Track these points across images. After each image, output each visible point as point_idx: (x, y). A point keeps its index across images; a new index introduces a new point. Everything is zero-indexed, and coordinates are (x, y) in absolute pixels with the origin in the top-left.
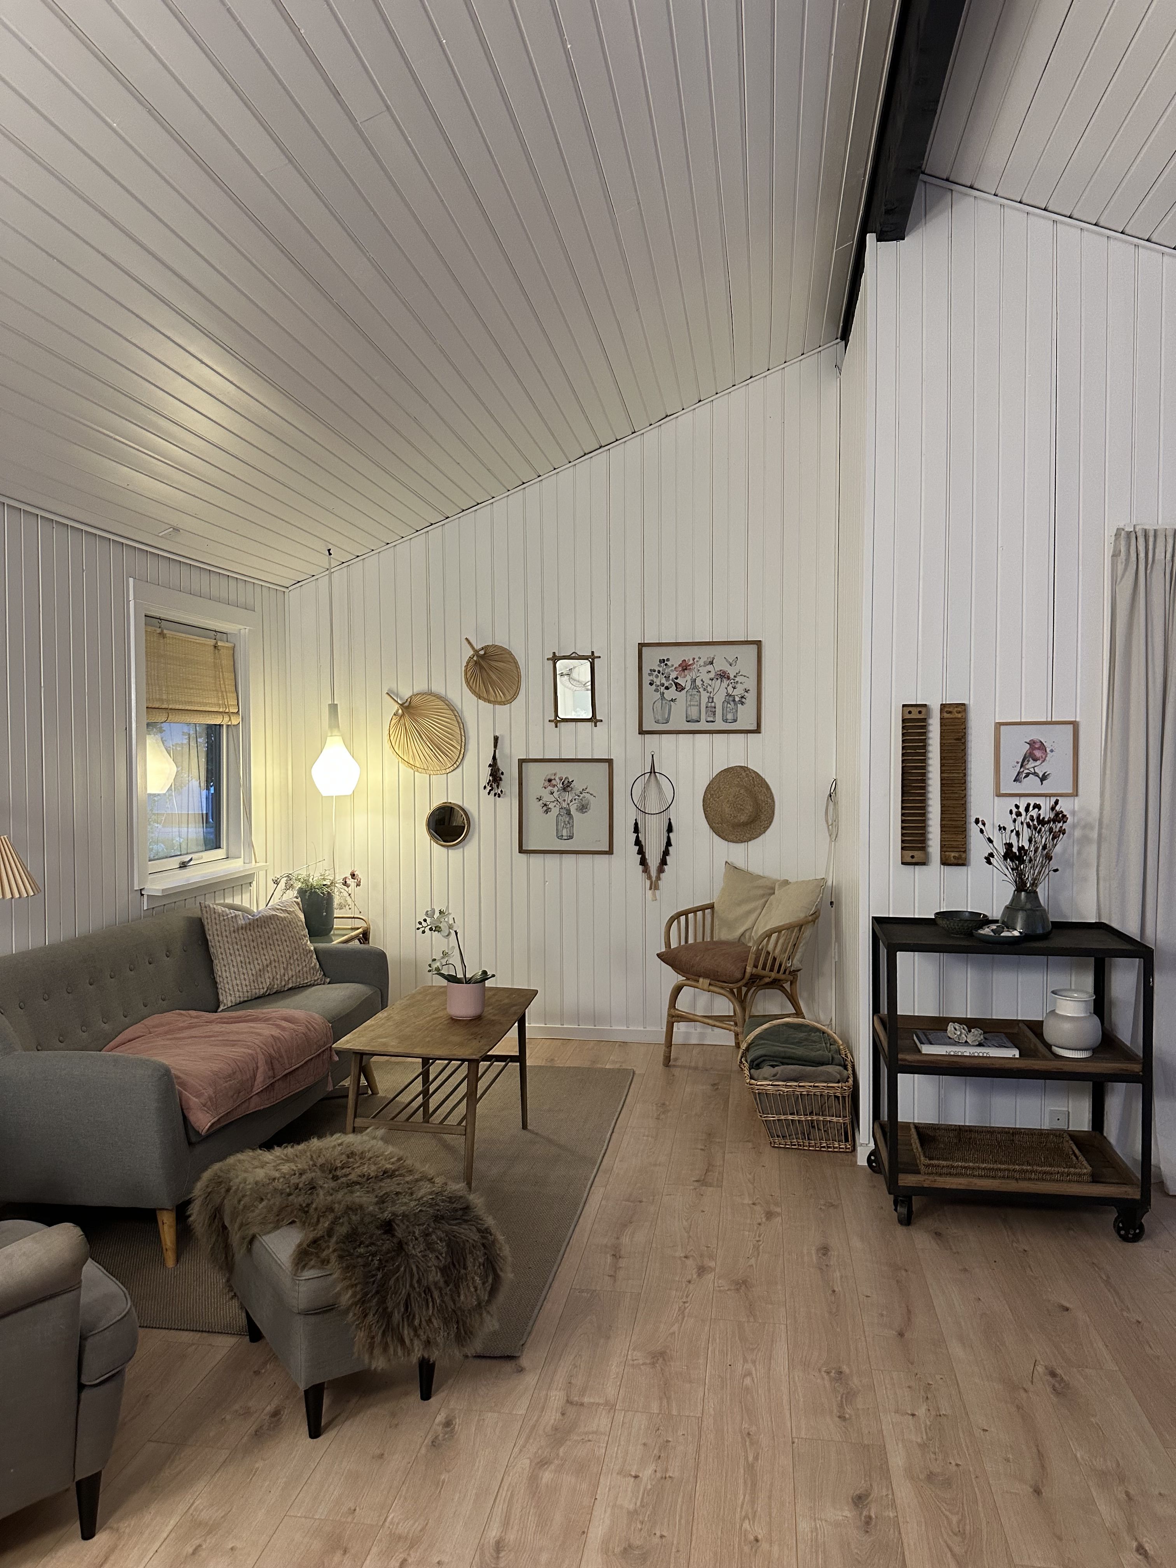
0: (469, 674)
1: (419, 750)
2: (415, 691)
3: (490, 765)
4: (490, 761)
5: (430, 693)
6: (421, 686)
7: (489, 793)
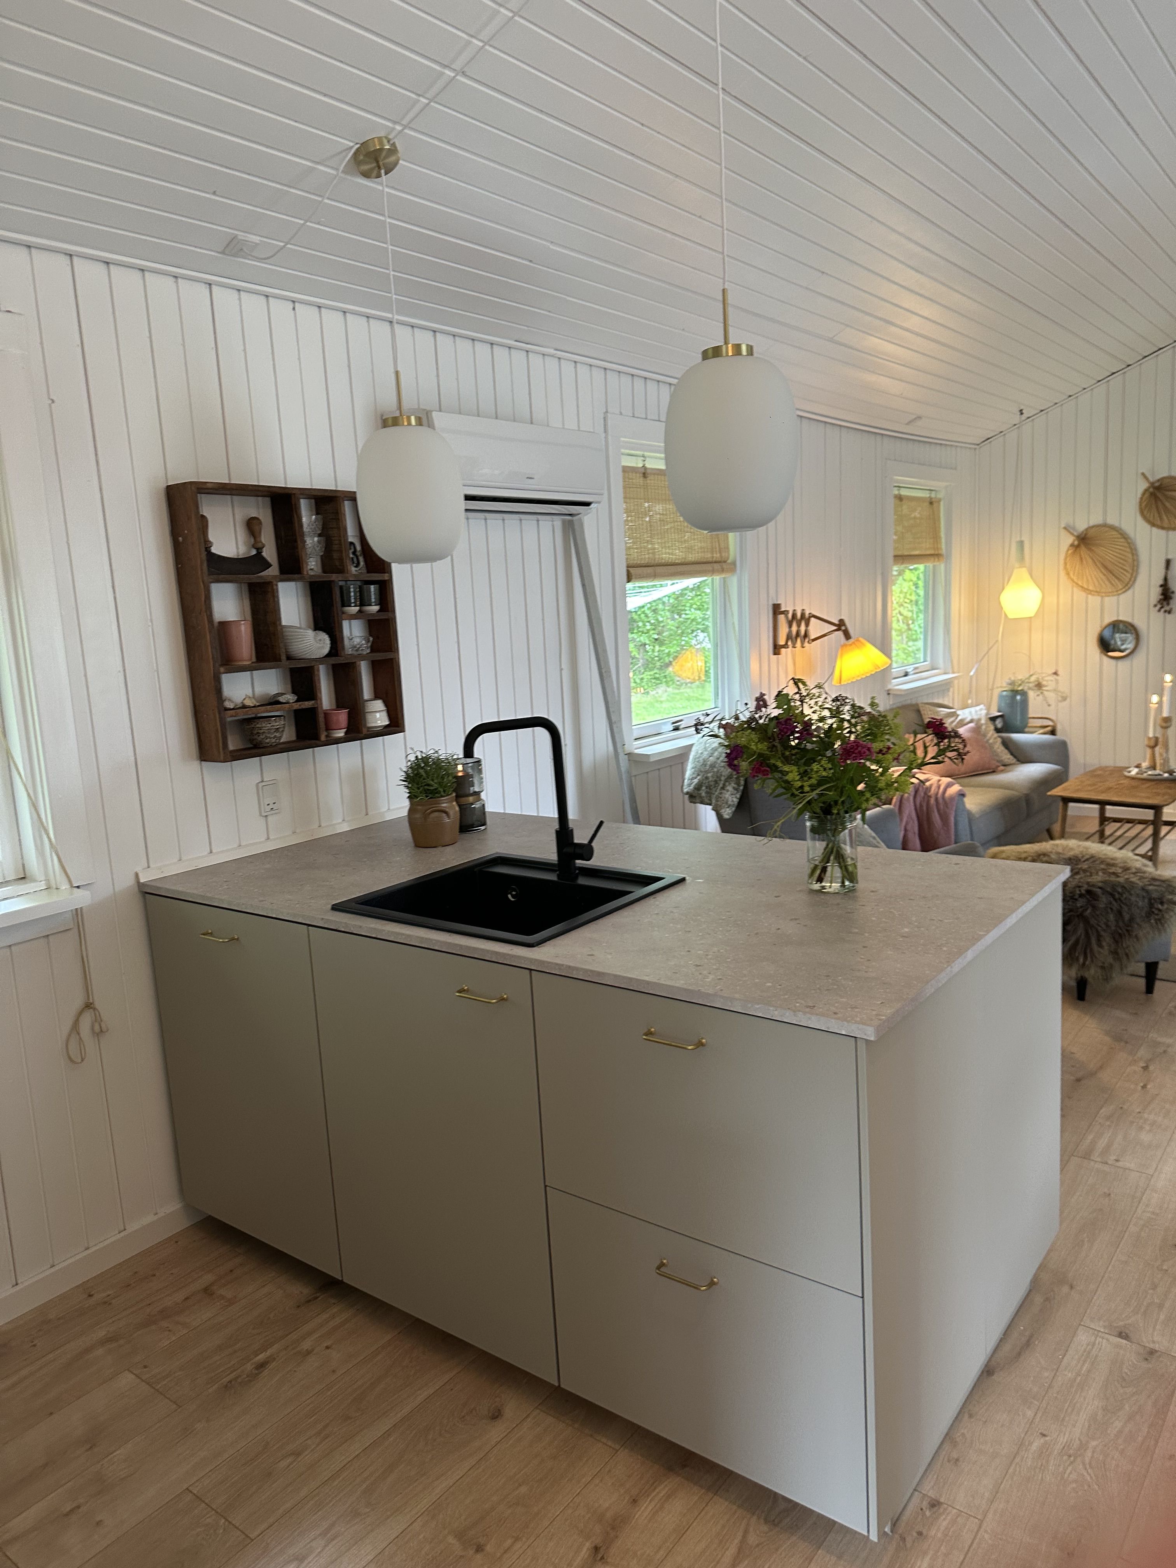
0: (1143, 505)
1: (1092, 575)
2: (1092, 524)
3: (1161, 586)
4: (1161, 582)
5: (1105, 525)
6: (1096, 519)
7: (1159, 611)
